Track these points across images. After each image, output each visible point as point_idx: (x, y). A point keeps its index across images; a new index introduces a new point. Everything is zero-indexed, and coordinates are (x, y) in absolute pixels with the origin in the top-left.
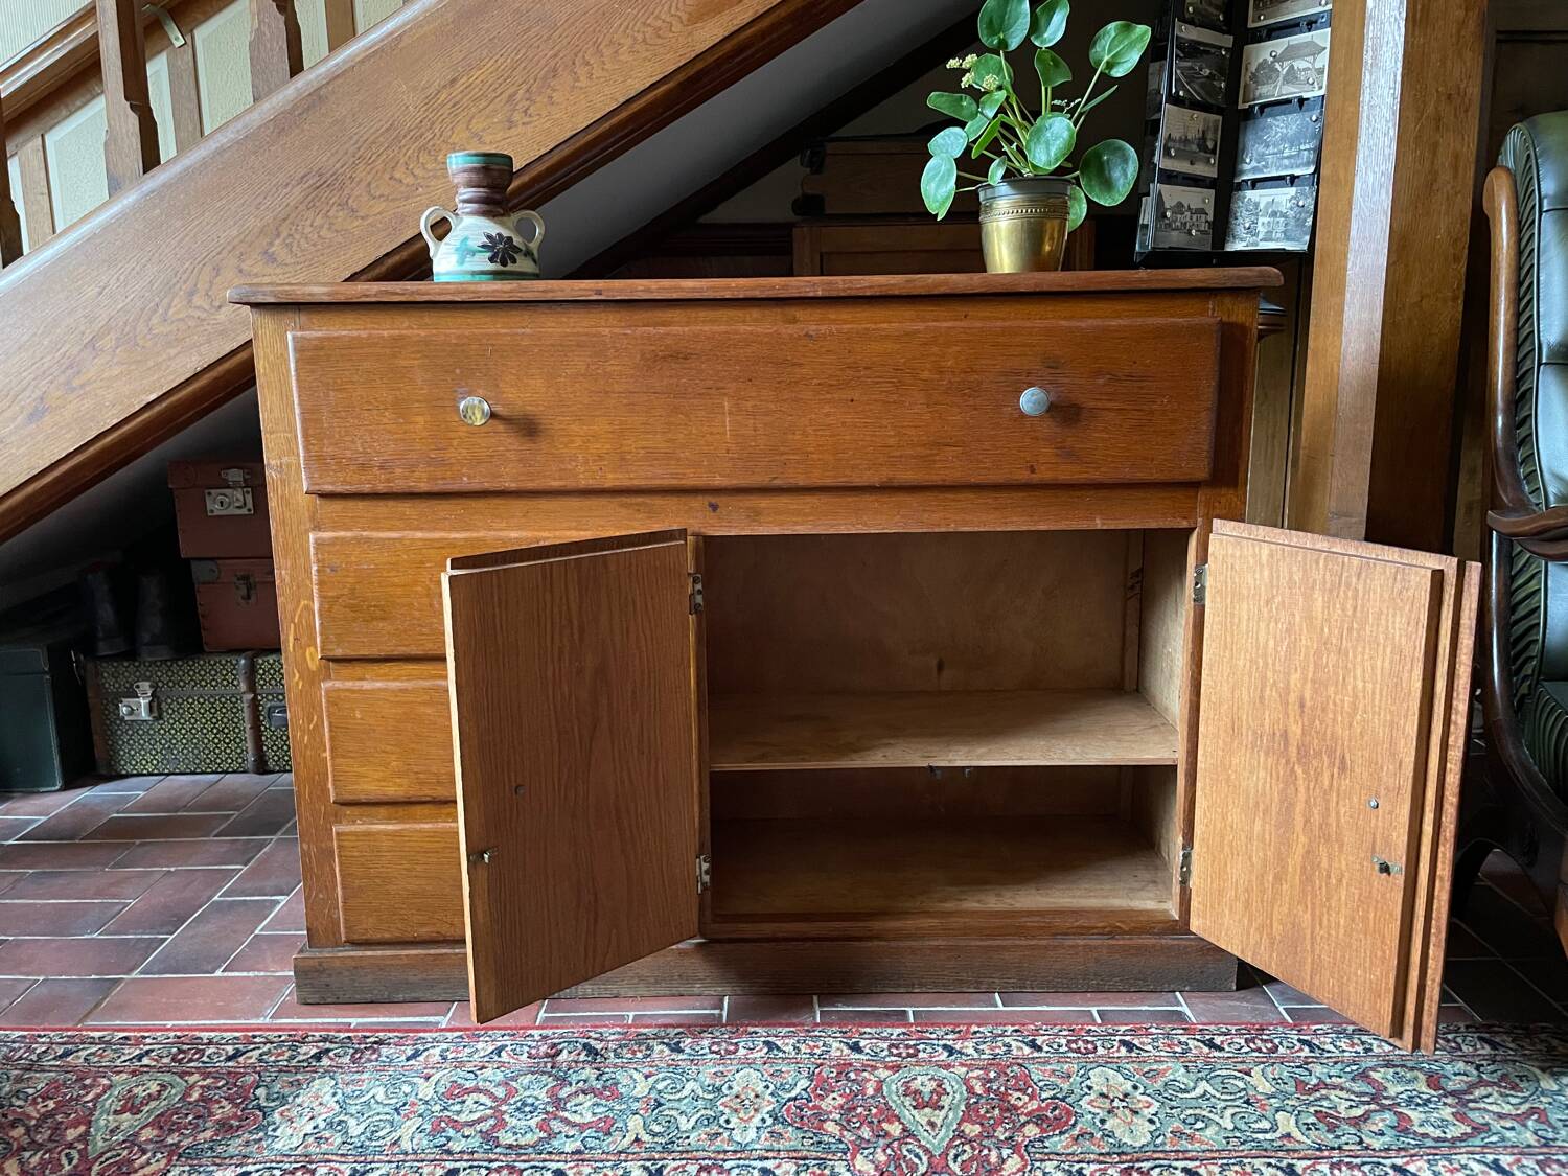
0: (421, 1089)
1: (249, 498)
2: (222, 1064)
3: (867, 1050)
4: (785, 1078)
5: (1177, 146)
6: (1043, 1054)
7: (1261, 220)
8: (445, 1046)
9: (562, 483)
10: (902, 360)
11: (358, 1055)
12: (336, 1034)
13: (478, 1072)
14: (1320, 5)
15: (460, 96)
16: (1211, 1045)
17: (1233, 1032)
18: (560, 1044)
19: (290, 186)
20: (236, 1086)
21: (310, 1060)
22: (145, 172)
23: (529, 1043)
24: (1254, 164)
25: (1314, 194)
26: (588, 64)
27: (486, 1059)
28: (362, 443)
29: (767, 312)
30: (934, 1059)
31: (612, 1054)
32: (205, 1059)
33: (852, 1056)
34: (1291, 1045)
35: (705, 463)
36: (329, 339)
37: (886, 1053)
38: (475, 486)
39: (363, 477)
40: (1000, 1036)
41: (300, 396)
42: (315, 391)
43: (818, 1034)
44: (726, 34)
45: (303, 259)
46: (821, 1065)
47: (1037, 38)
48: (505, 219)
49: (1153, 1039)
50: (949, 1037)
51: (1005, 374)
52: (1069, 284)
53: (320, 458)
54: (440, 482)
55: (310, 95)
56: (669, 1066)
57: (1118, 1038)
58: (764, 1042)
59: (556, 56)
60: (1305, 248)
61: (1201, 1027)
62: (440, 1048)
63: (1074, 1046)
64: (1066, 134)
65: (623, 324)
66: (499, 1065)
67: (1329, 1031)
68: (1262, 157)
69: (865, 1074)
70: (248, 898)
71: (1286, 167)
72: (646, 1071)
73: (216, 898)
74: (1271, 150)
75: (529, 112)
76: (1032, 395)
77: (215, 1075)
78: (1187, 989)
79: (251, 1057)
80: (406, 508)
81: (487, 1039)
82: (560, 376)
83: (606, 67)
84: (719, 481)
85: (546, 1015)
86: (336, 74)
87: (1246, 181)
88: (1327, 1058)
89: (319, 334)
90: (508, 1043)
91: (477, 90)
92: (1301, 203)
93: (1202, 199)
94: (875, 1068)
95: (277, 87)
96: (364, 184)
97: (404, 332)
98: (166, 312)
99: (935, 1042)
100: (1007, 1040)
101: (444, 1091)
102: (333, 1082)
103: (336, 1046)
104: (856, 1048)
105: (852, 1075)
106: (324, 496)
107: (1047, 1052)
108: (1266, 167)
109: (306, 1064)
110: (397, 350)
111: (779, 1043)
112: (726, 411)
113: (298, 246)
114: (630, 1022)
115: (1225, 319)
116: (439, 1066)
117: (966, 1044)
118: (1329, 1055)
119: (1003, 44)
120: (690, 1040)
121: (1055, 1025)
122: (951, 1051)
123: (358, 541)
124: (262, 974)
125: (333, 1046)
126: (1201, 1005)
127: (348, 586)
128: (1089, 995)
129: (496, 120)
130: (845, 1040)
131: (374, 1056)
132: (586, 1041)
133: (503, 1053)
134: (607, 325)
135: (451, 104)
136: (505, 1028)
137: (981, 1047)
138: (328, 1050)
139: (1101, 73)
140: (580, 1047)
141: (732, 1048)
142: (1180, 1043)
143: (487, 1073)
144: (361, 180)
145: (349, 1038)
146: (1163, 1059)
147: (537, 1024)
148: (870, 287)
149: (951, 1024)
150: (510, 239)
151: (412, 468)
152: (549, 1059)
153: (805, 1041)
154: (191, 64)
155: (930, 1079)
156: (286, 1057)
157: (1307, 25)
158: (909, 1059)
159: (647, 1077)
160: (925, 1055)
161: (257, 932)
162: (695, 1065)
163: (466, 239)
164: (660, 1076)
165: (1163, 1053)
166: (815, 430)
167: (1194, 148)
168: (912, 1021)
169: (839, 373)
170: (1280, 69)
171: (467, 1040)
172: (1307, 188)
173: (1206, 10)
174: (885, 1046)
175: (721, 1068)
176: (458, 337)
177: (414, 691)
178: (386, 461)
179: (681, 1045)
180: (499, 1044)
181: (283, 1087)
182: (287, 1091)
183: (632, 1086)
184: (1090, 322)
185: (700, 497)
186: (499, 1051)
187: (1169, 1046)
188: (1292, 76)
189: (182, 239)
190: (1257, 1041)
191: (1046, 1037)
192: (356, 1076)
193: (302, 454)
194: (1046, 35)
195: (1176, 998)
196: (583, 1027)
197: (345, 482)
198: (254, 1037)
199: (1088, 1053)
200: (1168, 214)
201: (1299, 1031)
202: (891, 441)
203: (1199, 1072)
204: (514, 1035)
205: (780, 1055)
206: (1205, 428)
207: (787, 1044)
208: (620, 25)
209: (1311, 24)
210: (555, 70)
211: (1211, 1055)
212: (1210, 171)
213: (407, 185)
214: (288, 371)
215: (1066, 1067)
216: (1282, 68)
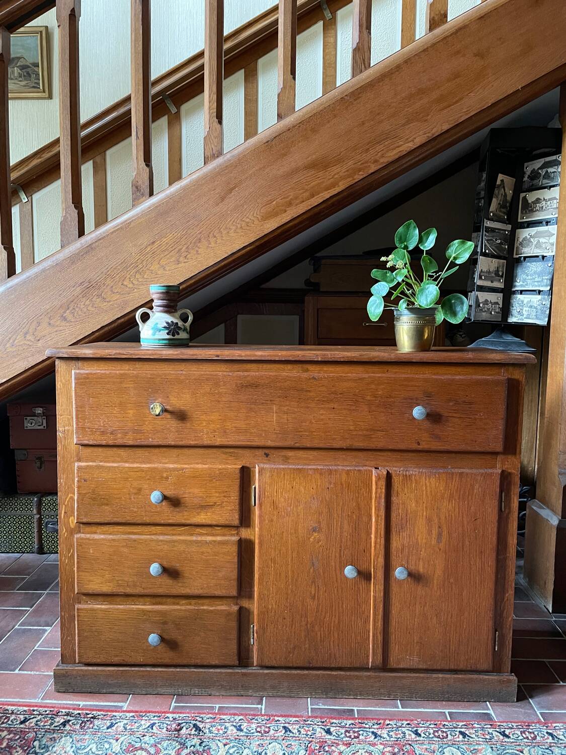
0: (113, 746)
1: (45, 421)
2: (18, 726)
3: (334, 734)
4: (293, 749)
5: (485, 274)
6: (421, 739)
7: (525, 309)
8: (125, 722)
9: (196, 442)
10: (357, 391)
11: (83, 725)
12: (73, 711)
13: (142, 738)
14: (552, 214)
15: (156, 249)
16: (504, 734)
17: (515, 727)
18: (182, 723)
19: (75, 287)
20: (24, 739)
21: (60, 726)
22: (8, 278)
23: (167, 722)
24: (521, 283)
25: (550, 299)
26: (215, 237)
27: (146, 730)
28: (103, 422)
29: (295, 366)
30: (367, 740)
31: (207, 730)
32: (9, 722)
33: (327, 737)
34: (543, 736)
35: (263, 435)
36: (91, 374)
37: (343, 735)
38: (155, 443)
39: (103, 438)
40: (400, 727)
41: (76, 400)
42: (83, 398)
43: (310, 723)
44: (279, 226)
45: (79, 320)
46: (311, 742)
47: (421, 245)
48: (174, 314)
49: (475, 731)
50: (375, 727)
51: (405, 399)
52: (436, 359)
53: (83, 428)
54: (139, 441)
55: (87, 247)
56: (236, 739)
57: (458, 730)
58: (283, 727)
59: (200, 233)
60: (546, 324)
61: (499, 724)
62: (123, 723)
63: (436, 734)
64: (435, 293)
65: (228, 370)
66: (152, 734)
67: (562, 727)
68: (524, 280)
69: (333, 748)
70: (31, 628)
71: (536, 286)
72: (224, 741)
73: (16, 627)
74: (529, 277)
75: (187, 257)
76: (419, 410)
77: (14, 732)
78: (492, 700)
79: (32, 723)
80: (122, 452)
81: (146, 718)
82: (197, 393)
83: (223, 238)
84: (270, 443)
85: (175, 704)
86: (100, 238)
87: (518, 291)
88: (561, 743)
89: (87, 372)
90: (157, 722)
91: (164, 247)
92: (544, 303)
93: (497, 298)
94: (338, 745)
95: (72, 241)
96: (109, 287)
97: (126, 372)
98: (14, 341)
99: (368, 730)
100: (404, 729)
101: (125, 748)
102: (71, 740)
103: (73, 718)
104: (328, 732)
105: (327, 748)
106: (82, 445)
107: (424, 737)
108: (527, 285)
109: (58, 728)
110: (123, 380)
111: (290, 728)
112: (275, 412)
113: (77, 313)
114: (216, 711)
115: (510, 376)
116: (123, 733)
117: (383, 731)
118: (562, 742)
119: (406, 247)
120: (246, 724)
121: (427, 721)
122: (375, 735)
123: (98, 467)
124: (38, 673)
125: (72, 718)
126: (499, 710)
127: (92, 488)
128: (444, 702)
129: (172, 260)
130: (323, 727)
131: (91, 726)
132: (195, 722)
133: (154, 728)
134: (221, 371)
135: (151, 253)
136: (155, 712)
137: (391, 734)
138: (69, 721)
139: (451, 261)
140: (192, 726)
141: (267, 730)
142: (489, 733)
143: (146, 738)
144: (108, 285)
145: (79, 714)
146: (480, 743)
147: (171, 710)
148: (343, 357)
149: (376, 719)
150: (177, 323)
151: (126, 434)
152: (177, 733)
153: (303, 727)
154: (30, 210)
155: (365, 752)
156: (49, 724)
157: (546, 223)
158: (355, 739)
159: (225, 745)
160: (363, 738)
161: (35, 648)
162: (249, 739)
163: (157, 324)
164: (231, 745)
165: (481, 739)
166: (316, 421)
167: (493, 275)
168: (356, 716)
169: (328, 395)
170: (533, 241)
171: (136, 719)
172: (546, 296)
173: (499, 214)
174: (343, 731)
175: (261, 742)
176: (151, 375)
177: (118, 540)
178: (115, 430)
179: (242, 727)
180: (152, 722)
181: (47, 741)
182: (49, 743)
183: (217, 750)
184: (446, 377)
185: (260, 450)
186: (152, 726)
187: (483, 735)
188: (538, 246)
189: (24, 309)
190: (527, 733)
191: (423, 729)
192: (82, 737)
193: (75, 426)
194: (426, 245)
195: (487, 705)
196: (193, 713)
197: (94, 440)
198: (34, 711)
199: (443, 739)
200: (481, 305)
201: (547, 727)
202: (352, 428)
203: (498, 750)
204: (159, 717)
205: (291, 735)
206: (500, 427)
207: (295, 729)
208: (231, 220)
209: (548, 223)
210: (200, 239)
211: (504, 741)
212: (500, 285)
213: (129, 288)
214: (71, 387)
215: (433, 746)
216: (534, 241)
